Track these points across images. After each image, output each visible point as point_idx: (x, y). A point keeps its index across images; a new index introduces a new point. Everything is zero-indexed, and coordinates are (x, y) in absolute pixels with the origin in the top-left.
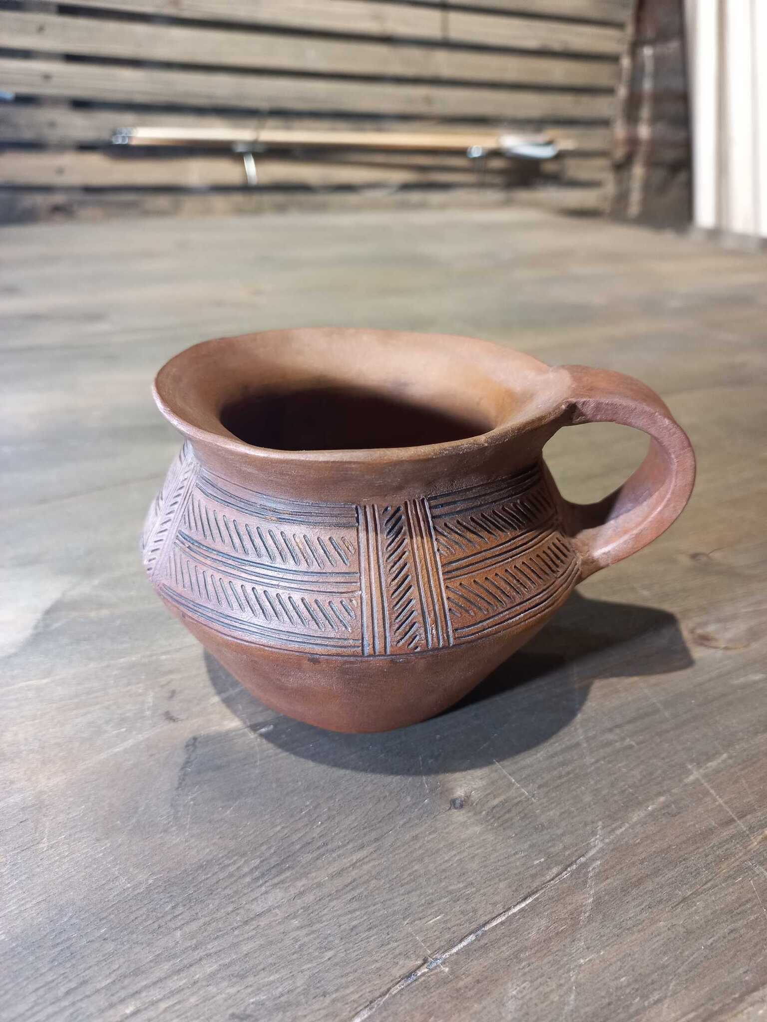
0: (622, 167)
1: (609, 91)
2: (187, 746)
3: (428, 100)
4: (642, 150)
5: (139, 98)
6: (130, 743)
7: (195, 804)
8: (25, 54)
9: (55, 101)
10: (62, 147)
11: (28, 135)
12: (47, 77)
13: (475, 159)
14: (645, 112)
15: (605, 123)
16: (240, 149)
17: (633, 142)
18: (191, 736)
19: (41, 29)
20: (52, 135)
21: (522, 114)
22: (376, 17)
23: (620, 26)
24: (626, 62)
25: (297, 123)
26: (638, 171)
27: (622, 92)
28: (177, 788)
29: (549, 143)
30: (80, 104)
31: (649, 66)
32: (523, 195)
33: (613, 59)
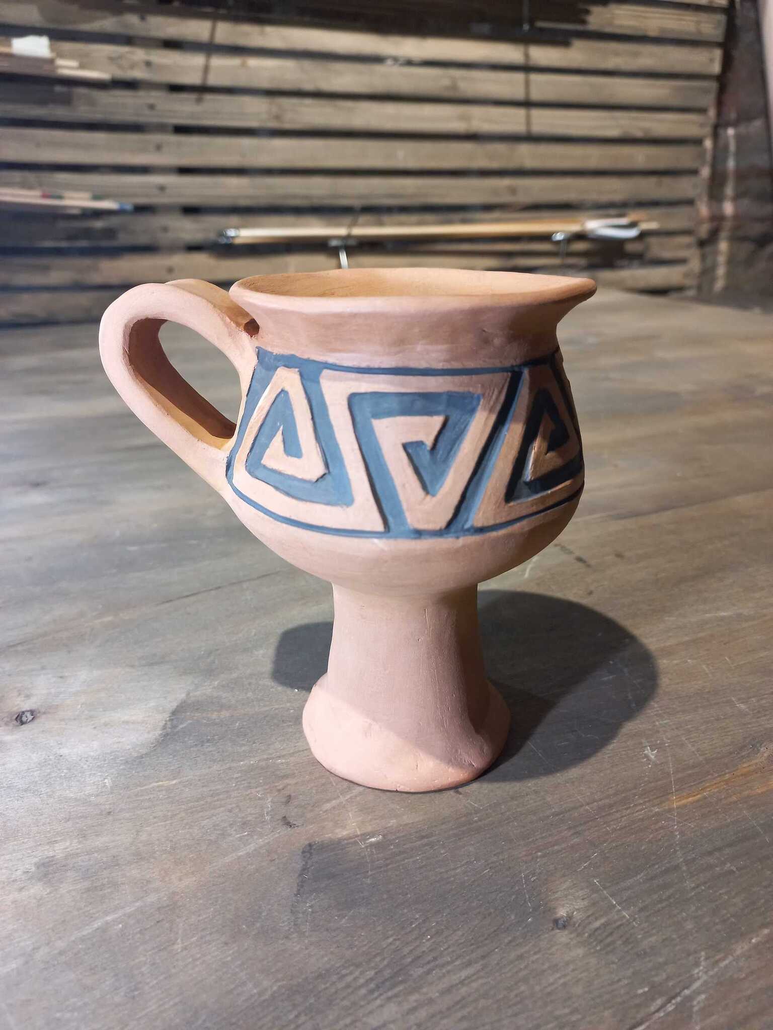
0: (706, 243)
1: (694, 172)
2: (303, 852)
3: (513, 191)
4: (728, 225)
5: (243, 202)
6: (251, 847)
7: (312, 912)
8: (144, 170)
9: (167, 209)
10: (173, 248)
11: (143, 240)
12: (162, 188)
13: (558, 242)
14: (729, 190)
15: (690, 202)
16: (334, 243)
17: (717, 219)
18: (307, 842)
19: (159, 148)
20: (164, 239)
21: (605, 198)
22: (462, 118)
23: (702, 111)
24: (708, 144)
25: (386, 218)
26: (723, 246)
27: (705, 172)
28: (296, 895)
29: (632, 225)
30: (190, 210)
31: (732, 147)
33: (698, 142)
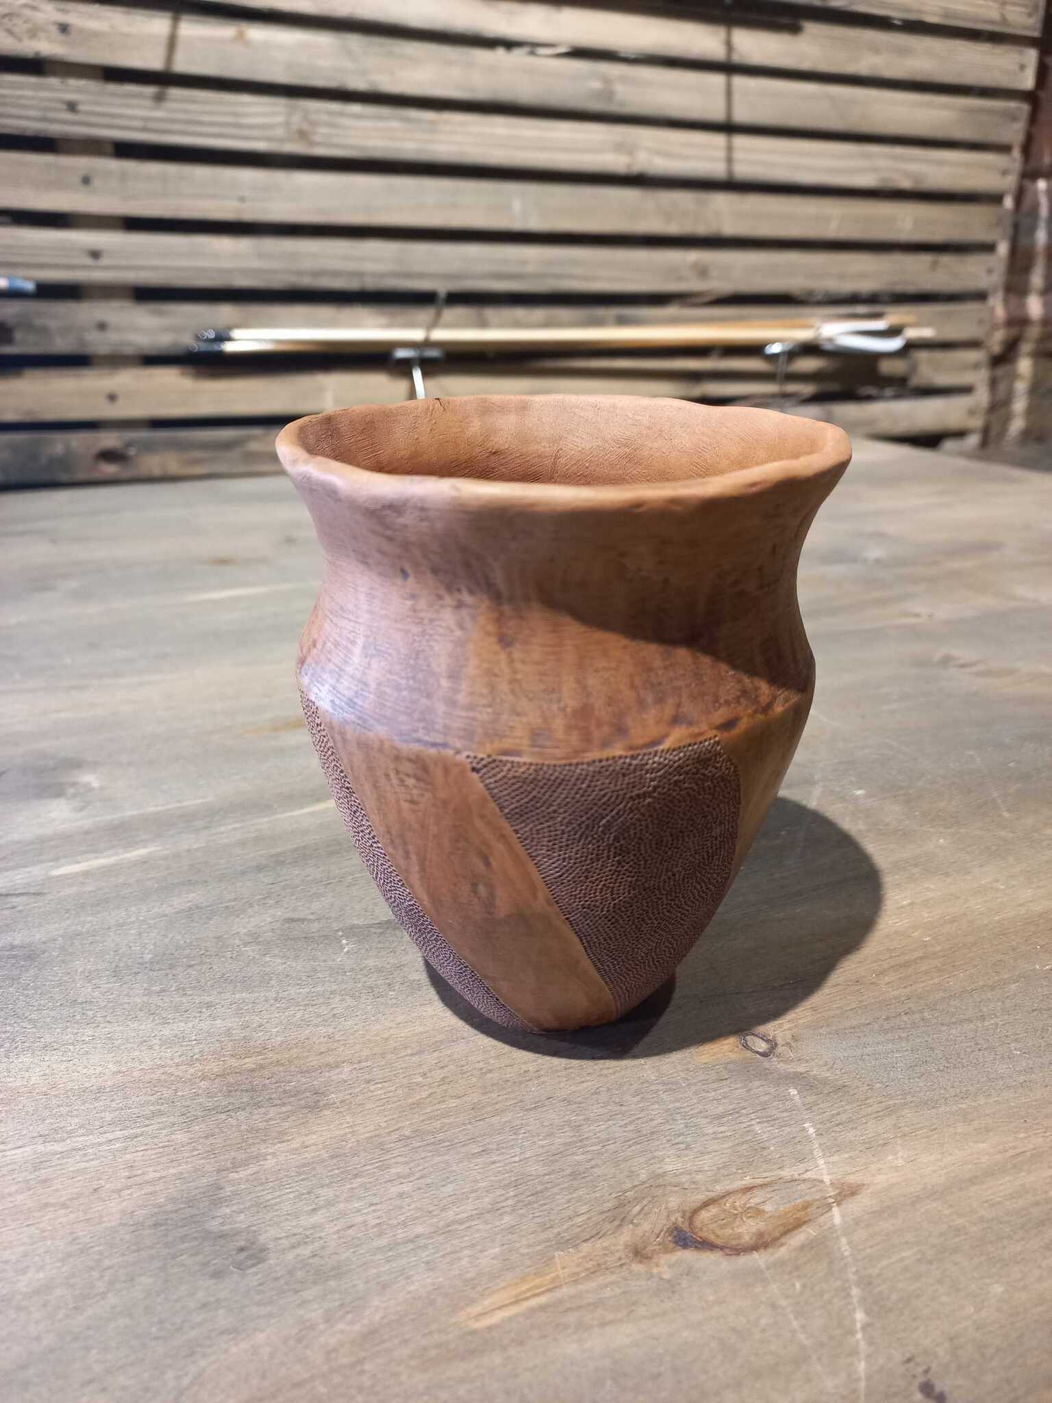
0: (1001, 360)
1: (989, 248)
3: (703, 272)
4: (1033, 332)
5: (242, 282)
8: (59, 220)
9: (108, 292)
10: (116, 361)
11: (62, 345)
12: (95, 254)
13: (774, 357)
14: (1037, 279)
15: (981, 296)
16: (401, 354)
17: (1018, 322)
19: (86, 181)
20: (99, 343)
21: (848, 287)
22: (619, 147)
23: (1004, 149)
24: (1008, 202)
25: (490, 313)
26: (1024, 365)
27: (1003, 249)
29: (893, 332)
30: (146, 294)
31: (1044, 211)
32: (849, 410)
33: (995, 199)
